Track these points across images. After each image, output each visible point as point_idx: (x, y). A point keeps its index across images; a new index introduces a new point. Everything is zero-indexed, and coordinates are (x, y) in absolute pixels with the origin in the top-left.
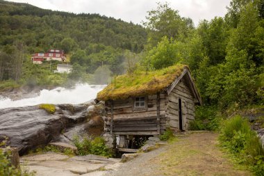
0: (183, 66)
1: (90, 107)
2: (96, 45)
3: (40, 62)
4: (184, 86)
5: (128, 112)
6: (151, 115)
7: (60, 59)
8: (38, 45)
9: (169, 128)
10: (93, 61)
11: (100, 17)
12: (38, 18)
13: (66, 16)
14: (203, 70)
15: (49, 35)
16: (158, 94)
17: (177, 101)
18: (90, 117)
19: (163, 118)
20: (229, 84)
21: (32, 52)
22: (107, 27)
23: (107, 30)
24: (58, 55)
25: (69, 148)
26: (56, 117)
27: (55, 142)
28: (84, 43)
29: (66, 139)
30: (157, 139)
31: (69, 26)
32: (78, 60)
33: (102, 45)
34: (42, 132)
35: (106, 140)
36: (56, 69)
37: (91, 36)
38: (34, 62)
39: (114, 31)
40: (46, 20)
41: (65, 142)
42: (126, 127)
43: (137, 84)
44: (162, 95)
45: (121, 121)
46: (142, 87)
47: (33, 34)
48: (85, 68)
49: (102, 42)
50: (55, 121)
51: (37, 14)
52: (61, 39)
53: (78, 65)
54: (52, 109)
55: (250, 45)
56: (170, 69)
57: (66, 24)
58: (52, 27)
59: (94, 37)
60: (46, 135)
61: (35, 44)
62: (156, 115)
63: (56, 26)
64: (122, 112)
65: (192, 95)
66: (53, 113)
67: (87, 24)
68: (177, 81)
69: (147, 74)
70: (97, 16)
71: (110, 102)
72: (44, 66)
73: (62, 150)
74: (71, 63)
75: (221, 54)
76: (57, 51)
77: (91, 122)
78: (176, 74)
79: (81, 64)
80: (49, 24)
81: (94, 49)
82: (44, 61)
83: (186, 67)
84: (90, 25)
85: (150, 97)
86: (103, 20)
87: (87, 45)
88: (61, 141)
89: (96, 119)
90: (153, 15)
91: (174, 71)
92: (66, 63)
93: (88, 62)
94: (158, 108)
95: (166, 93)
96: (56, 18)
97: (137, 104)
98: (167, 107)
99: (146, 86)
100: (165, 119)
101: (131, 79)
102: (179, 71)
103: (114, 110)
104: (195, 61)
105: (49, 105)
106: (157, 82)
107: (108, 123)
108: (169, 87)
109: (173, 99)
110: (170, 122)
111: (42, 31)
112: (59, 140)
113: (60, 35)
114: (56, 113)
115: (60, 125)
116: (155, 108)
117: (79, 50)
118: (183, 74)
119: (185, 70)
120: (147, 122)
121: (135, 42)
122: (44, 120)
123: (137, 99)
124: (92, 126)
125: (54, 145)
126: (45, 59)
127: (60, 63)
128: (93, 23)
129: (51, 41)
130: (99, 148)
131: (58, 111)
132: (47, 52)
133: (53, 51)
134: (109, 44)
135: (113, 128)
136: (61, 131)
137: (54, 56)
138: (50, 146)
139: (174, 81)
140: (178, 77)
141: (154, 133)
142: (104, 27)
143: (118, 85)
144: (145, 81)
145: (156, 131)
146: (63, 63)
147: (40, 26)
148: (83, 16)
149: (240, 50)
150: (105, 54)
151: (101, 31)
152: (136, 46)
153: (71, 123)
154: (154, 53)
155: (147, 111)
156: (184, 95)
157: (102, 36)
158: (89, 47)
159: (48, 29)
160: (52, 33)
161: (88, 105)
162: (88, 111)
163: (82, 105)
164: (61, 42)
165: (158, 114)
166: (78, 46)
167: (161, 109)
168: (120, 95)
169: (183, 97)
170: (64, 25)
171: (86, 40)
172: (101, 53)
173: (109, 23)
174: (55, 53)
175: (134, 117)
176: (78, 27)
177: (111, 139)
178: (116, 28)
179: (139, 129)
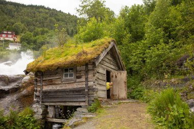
0: (110, 39)
1: (25, 78)
2: (41, 29)
4: (111, 59)
5: (56, 83)
6: (79, 86)
7: (12, 39)
9: (97, 99)
10: (38, 41)
11: (45, 8)
13: (18, 7)
15: (3, 20)
16: (87, 65)
17: (105, 72)
18: (24, 87)
19: (91, 89)
20: (151, 56)
22: (50, 16)
23: (50, 18)
24: (11, 36)
28: (32, 27)
30: (85, 110)
31: (20, 14)
32: (27, 40)
33: (46, 29)
35: (35, 111)
36: (8, 47)
37: (38, 23)
39: (56, 19)
40: (1, 8)
43: (66, 55)
44: (90, 67)
45: (50, 92)
46: (71, 58)
48: (32, 47)
49: (47, 27)
52: (13, 24)
53: (26, 44)
55: (165, 25)
56: (98, 41)
57: (18, 12)
58: (6, 14)
59: (40, 23)
62: (84, 86)
63: (9, 13)
64: (51, 83)
65: (118, 67)
67: (35, 13)
68: (105, 53)
69: (76, 47)
70: (43, 7)
71: (40, 73)
74: (21, 42)
75: (139, 34)
76: (10, 33)
77: (24, 92)
78: (104, 46)
79: (29, 43)
80: (4, 12)
81: (40, 32)
83: (113, 41)
84: (37, 14)
85: (78, 68)
86: (47, 11)
87: (35, 29)
89: (30, 89)
90: (85, 4)
91: (103, 43)
92: (17, 42)
93: (35, 42)
94: (87, 79)
95: (94, 64)
96: (10, 7)
97: (66, 75)
98: (95, 78)
99: (75, 58)
100: (93, 90)
102: (107, 43)
103: (43, 80)
104: (119, 38)
107: (37, 94)
108: (97, 58)
109: (101, 71)
110: (98, 93)
113: (12, 20)
116: (83, 79)
118: (110, 46)
119: (112, 43)
121: (72, 28)
123: (66, 70)
124: (25, 96)
127: (12, 42)
128: (40, 12)
129: (5, 25)
130: (26, 119)
132: (1, 33)
133: (6, 32)
134: (52, 29)
135: (42, 99)
137: (7, 37)
139: (102, 52)
140: (106, 49)
141: (82, 104)
142: (48, 16)
143: (48, 56)
144: (74, 53)
145: (85, 101)
146: (14, 42)
148: (31, 6)
149: (157, 28)
150: (49, 36)
151: (46, 18)
152: (72, 31)
155: (75, 82)
156: (111, 67)
157: (47, 23)
158: (36, 31)
159: (3, 15)
160: (5, 18)
161: (24, 76)
162: (23, 81)
163: (18, 75)
164: (13, 26)
165: (87, 85)
166: (27, 29)
167: (89, 80)
168: (49, 66)
169: (110, 69)
170: (16, 13)
171: (34, 25)
172: (45, 35)
173: (52, 13)
174: (7, 34)
175: (63, 88)
176: (28, 15)
177: (41, 111)
178: (57, 17)
179: (67, 100)
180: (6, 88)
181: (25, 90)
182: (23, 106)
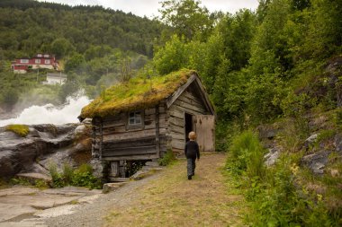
0: (189, 72)
1: (78, 128)
2: (99, 47)
3: (23, 72)
4: (192, 97)
5: (120, 131)
6: (149, 134)
7: (51, 67)
8: (20, 49)
9: (170, 150)
10: (95, 68)
11: (104, 10)
12: (18, 12)
13: (58, 10)
14: (222, 76)
15: (35, 35)
16: (157, 107)
17: (183, 116)
18: (78, 141)
19: (162, 137)
21: (11, 58)
22: (114, 23)
23: (113, 27)
24: (49, 62)
25: (42, 179)
26: (28, 141)
27: (26, 172)
28: (83, 45)
29: (41, 168)
30: (155, 164)
31: (62, 22)
33: (106, 47)
34: (7, 160)
35: (94, 168)
36: (45, 80)
37: (92, 36)
38: (16, 71)
39: (123, 28)
40: (31, 14)
41: (40, 172)
42: (118, 151)
43: (131, 95)
44: (161, 109)
45: (112, 143)
46: (136, 99)
47: (13, 34)
48: (84, 78)
49: (108, 43)
50: (27, 146)
51: (18, 7)
52: (52, 40)
53: (75, 74)
54: (23, 131)
55: (278, 44)
56: (174, 75)
57: (58, 20)
58: (39, 24)
59: (96, 37)
60: (13, 163)
61: (17, 46)
62: (155, 134)
63: (45, 22)
64: (113, 131)
65: (204, 108)
66: (24, 136)
67: (86, 20)
68: (181, 91)
69: (145, 82)
70: (99, 8)
71: (99, 120)
72: (29, 76)
73: (33, 182)
74: (66, 72)
76: (47, 56)
77: (78, 146)
78: (180, 81)
79: (79, 72)
80: (34, 20)
81: (97, 53)
82: (29, 69)
83: (194, 73)
84: (91, 21)
85: (147, 111)
86: (108, 15)
87: (87, 48)
88: (35, 172)
89: (85, 142)
90: (167, 7)
91: (178, 77)
92: (59, 72)
93: (89, 70)
94: (158, 124)
95: (165, 105)
96: (44, 11)
97: (132, 121)
98: (168, 123)
99: (142, 98)
100: (166, 138)
101: (124, 89)
102: (184, 78)
103: (103, 129)
105: (19, 126)
106: (154, 92)
107: (96, 146)
108: (169, 98)
109: (176, 114)
110: (173, 142)
111: (25, 29)
112: (31, 171)
113: (50, 34)
114: (29, 136)
115: (33, 151)
116: (153, 125)
117: (76, 54)
118: (189, 81)
119: (192, 76)
120: (145, 144)
122: (11, 145)
123: (132, 115)
124: (80, 152)
125: (23, 177)
126: (30, 67)
127: (51, 71)
128: (95, 18)
129: (39, 42)
130: (84, 178)
131: (32, 133)
132: (32, 58)
133: (40, 56)
134: (116, 46)
135: (103, 153)
136: (35, 159)
137: (43, 63)
138: (17, 178)
139: (176, 90)
140: (182, 85)
141: (152, 157)
142: (109, 23)
143: (107, 97)
144: (141, 92)
145: (155, 154)
146: (54, 72)
147: (23, 22)
148: (80, 8)
149: (266, 50)
150: (111, 59)
151: (106, 28)
153: (49, 149)
154: (161, 56)
155: (144, 129)
156: (193, 108)
157: (107, 35)
158: (89, 50)
159: (34, 26)
160: (39, 32)
161: (76, 125)
162: (75, 132)
163: (69, 124)
164: (52, 44)
165: (158, 132)
166: (75, 48)
167: (161, 126)
168: (109, 109)
169: (191, 112)
170: (55, 21)
171: (86, 41)
172: (106, 58)
173: (116, 17)
174: (43, 58)
175: (129, 137)
176: (75, 24)
177: (101, 167)
178: (126, 25)
179: (134, 153)
180: (55, 141)
181: (79, 144)
182: (78, 164)
